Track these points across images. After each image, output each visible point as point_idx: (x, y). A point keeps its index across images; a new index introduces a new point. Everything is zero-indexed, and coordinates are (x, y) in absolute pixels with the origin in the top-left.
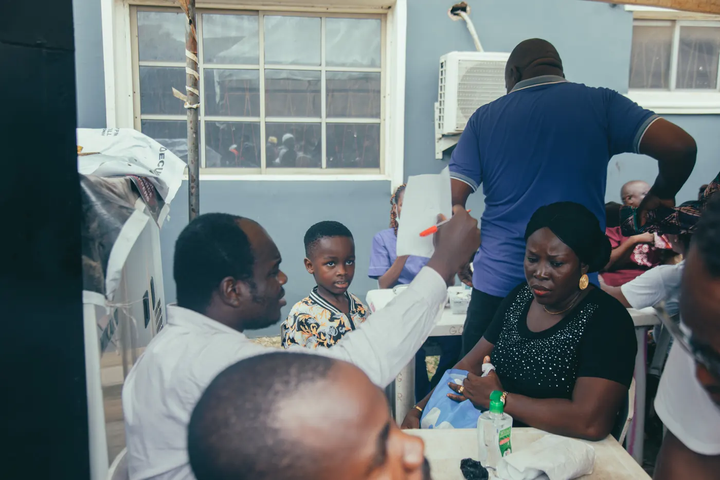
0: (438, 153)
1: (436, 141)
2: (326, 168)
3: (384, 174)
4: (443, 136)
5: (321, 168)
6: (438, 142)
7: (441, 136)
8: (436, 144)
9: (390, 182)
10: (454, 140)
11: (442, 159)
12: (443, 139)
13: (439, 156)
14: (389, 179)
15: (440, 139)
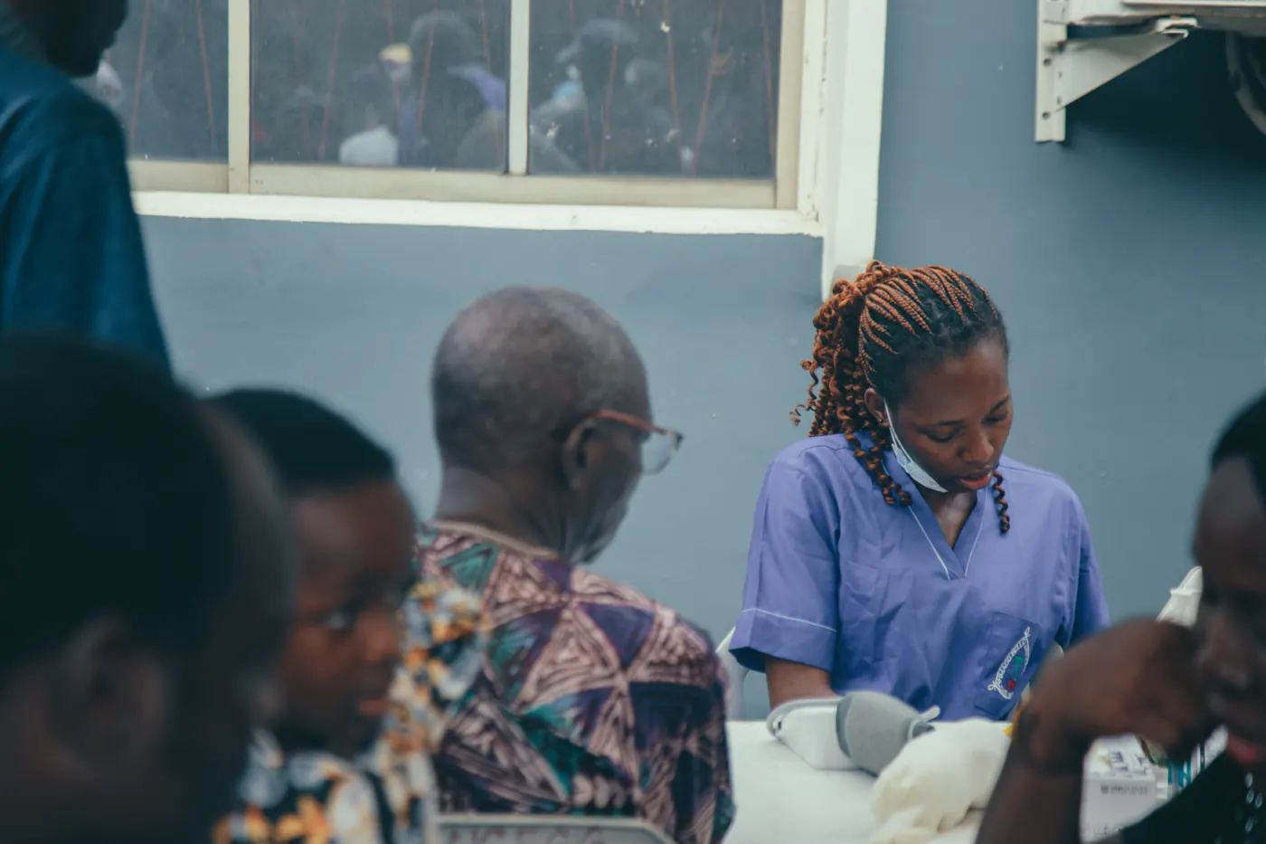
0: (1046, 115)
1: (1041, 55)
2: (528, 173)
3: (794, 207)
4: (1073, 31)
5: (507, 171)
6: (1047, 62)
7: (1061, 34)
8: (1042, 71)
9: (818, 243)
10: (1119, 51)
11: (1063, 144)
12: (1071, 46)
13: (1052, 128)
14: (813, 230)
15: (1060, 47)
